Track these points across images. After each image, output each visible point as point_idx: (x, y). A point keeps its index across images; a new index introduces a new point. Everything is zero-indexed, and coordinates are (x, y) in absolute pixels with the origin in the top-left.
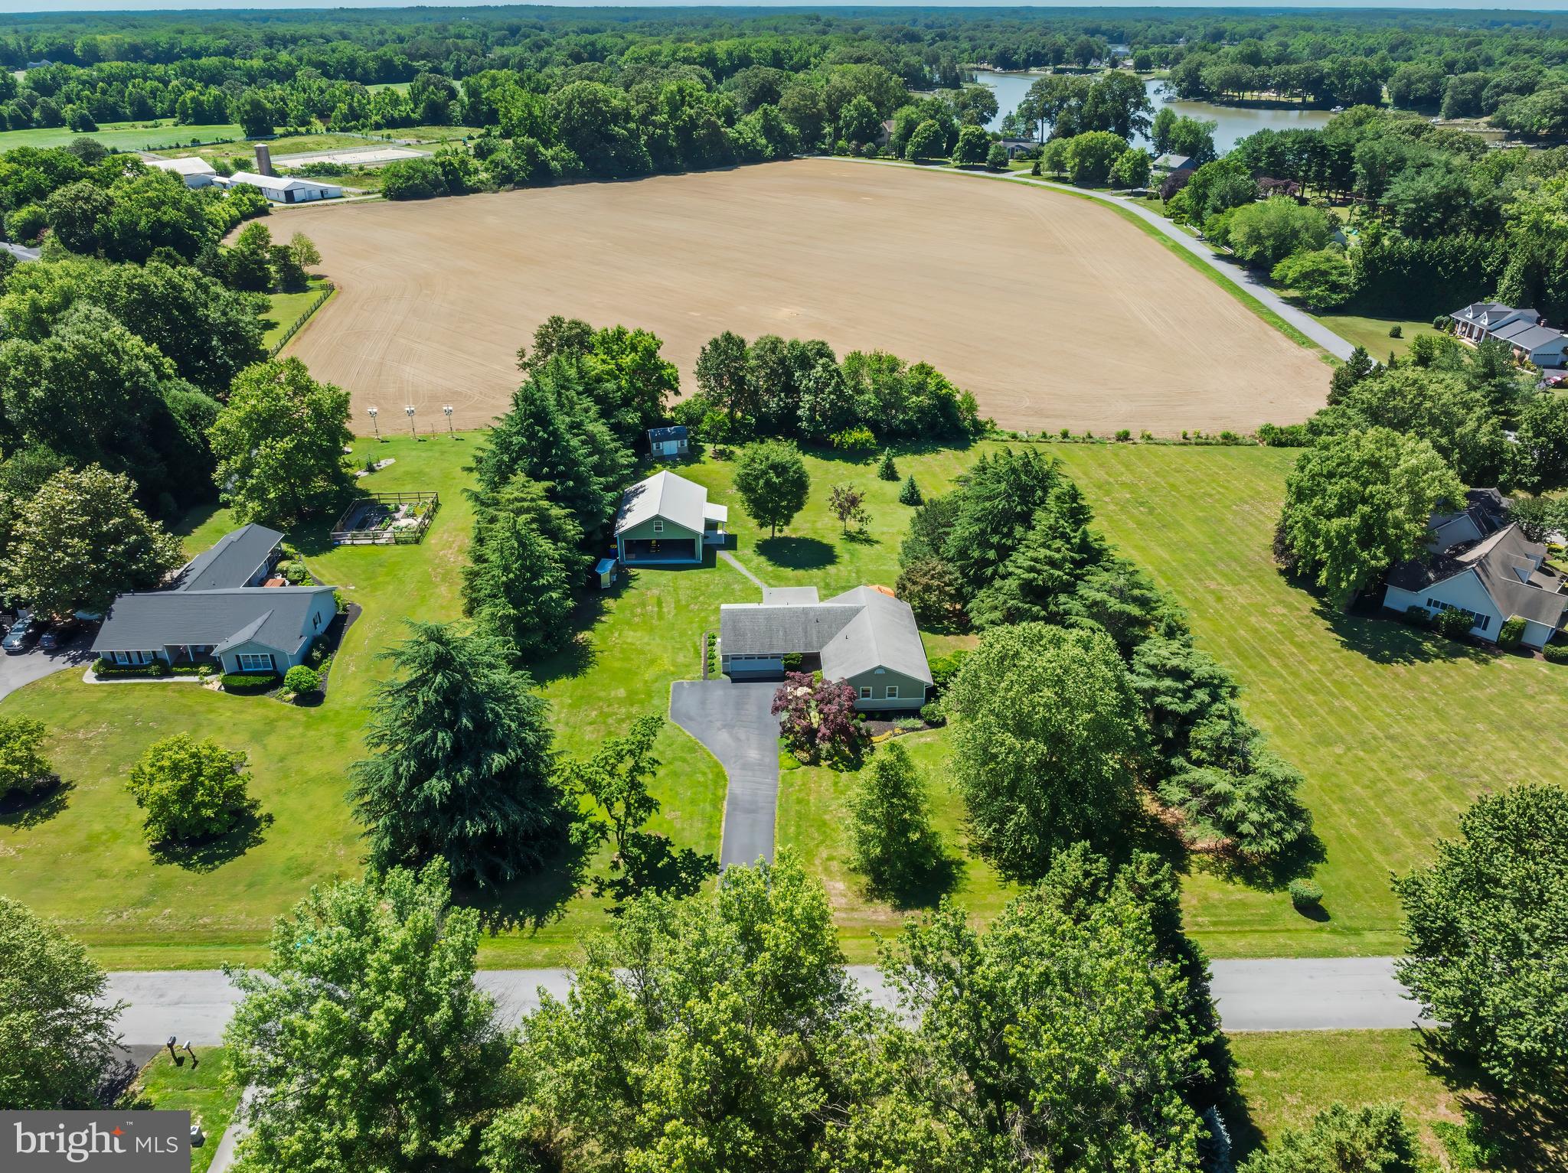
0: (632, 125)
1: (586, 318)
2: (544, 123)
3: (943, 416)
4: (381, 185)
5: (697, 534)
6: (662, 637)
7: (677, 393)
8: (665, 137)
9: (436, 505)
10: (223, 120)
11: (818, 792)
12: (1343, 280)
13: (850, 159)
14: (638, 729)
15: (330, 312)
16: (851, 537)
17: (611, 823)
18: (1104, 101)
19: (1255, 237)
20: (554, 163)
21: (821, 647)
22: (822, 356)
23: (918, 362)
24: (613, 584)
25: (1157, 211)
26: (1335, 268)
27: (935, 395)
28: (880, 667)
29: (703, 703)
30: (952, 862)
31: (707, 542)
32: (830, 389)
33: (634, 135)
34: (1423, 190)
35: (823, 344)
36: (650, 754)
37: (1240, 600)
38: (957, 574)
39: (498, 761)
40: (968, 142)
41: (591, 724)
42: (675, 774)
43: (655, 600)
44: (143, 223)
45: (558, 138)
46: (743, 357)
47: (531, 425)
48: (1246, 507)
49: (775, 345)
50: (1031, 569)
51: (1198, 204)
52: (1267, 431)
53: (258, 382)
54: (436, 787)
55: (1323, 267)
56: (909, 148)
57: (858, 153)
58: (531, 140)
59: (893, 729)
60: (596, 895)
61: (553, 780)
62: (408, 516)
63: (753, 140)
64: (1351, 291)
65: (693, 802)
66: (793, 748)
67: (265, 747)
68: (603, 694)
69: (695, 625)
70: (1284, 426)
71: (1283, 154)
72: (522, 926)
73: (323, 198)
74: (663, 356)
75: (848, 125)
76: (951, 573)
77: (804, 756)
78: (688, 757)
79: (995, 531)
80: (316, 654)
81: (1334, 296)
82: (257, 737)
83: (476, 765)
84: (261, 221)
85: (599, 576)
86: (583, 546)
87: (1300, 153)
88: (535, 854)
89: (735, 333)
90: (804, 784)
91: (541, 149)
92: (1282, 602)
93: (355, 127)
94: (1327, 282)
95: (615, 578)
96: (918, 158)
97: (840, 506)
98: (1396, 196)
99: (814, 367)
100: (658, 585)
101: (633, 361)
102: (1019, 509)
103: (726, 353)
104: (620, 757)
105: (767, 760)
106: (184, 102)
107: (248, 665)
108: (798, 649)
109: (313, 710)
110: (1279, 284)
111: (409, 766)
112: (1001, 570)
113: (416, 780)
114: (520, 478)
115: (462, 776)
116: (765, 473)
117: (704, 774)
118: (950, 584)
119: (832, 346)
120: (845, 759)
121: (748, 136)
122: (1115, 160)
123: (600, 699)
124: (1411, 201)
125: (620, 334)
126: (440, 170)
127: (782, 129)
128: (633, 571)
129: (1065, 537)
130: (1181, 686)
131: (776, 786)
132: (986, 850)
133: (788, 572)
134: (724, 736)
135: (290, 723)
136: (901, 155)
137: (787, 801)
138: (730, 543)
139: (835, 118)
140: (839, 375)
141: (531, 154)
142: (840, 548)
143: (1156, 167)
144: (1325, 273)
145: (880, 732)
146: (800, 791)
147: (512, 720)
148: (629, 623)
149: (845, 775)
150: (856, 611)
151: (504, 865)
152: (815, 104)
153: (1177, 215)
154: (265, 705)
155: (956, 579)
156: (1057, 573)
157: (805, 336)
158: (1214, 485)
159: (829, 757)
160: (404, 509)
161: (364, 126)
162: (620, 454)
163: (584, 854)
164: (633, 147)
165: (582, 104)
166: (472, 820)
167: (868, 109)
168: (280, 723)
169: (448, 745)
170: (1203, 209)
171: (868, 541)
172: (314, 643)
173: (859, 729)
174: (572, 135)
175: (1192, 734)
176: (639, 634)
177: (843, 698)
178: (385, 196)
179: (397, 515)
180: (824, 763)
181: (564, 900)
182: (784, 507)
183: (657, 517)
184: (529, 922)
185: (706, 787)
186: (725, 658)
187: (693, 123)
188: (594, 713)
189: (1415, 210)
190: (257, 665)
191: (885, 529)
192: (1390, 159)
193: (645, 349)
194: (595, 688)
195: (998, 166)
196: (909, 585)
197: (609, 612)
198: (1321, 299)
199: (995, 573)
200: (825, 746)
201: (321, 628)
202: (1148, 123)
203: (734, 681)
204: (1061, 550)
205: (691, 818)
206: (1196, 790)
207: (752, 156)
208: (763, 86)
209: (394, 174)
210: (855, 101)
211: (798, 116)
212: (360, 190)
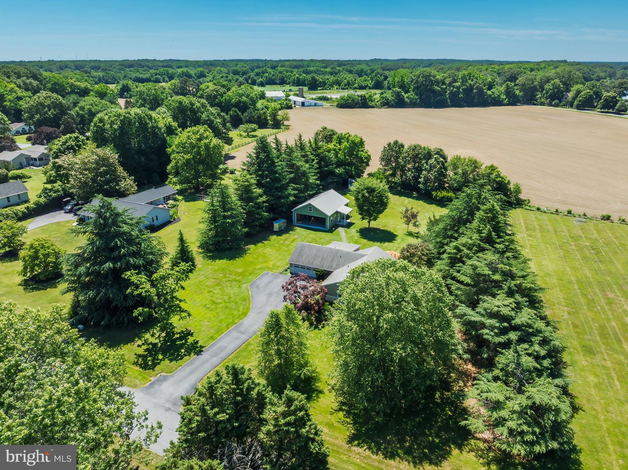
0: (444, 87)
2: (407, 84)
4: (335, 104)
8: (458, 92)
13: (546, 107)
16: (409, 234)
20: (406, 99)
21: (337, 269)
22: (438, 154)
24: (280, 230)
29: (269, 282)
33: (444, 90)
35: (442, 150)
43: (292, 240)
44: (233, 101)
45: (413, 90)
46: (401, 152)
49: (416, 147)
56: (576, 103)
57: (550, 105)
58: (399, 90)
60: (138, 346)
63: (498, 96)
65: (221, 321)
68: (232, 269)
73: (314, 106)
75: (547, 92)
78: (239, 302)
84: (289, 111)
89: (400, 141)
91: (403, 93)
95: (282, 228)
96: (579, 107)
97: (406, 217)
100: (300, 235)
106: (294, 79)
117: (239, 311)
119: (447, 152)
121: (497, 94)
126: (359, 98)
127: (514, 93)
128: (296, 228)
130: (500, 326)
134: (263, 298)
136: (571, 106)
138: (349, 225)
139: (543, 89)
141: (398, 95)
142: (400, 237)
148: (272, 246)
152: (533, 83)
157: (434, 146)
164: (442, 95)
167: (559, 85)
171: (417, 237)
174: (417, 89)
176: (271, 250)
178: (337, 106)
181: (126, 344)
183: (310, 205)
185: (234, 317)
186: (291, 265)
187: (471, 88)
195: (621, 112)
196: (405, 252)
197: (269, 240)
201: (158, 223)
205: (212, 327)
207: (497, 102)
208: (511, 76)
209: (342, 98)
210: (552, 82)
211: (523, 88)
212: (330, 105)
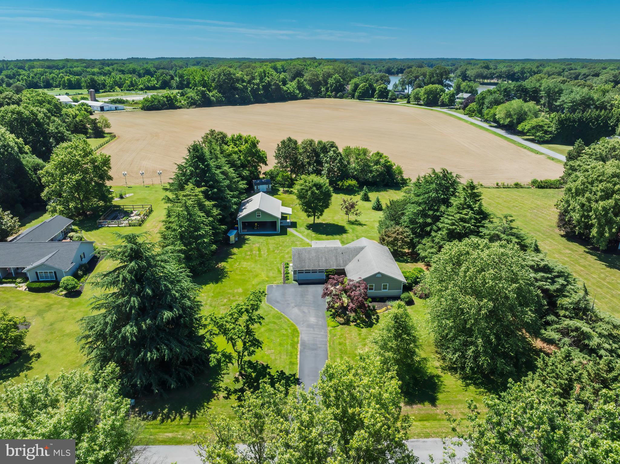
0: (245, 84)
1: (225, 131)
2: (209, 83)
3: (388, 175)
4: (140, 106)
5: (277, 218)
6: (261, 265)
7: (266, 164)
8: (258, 89)
9: (151, 211)
10: (80, 88)
11: (351, 339)
12: (550, 129)
13: (333, 99)
14: (251, 298)
15: (113, 144)
16: (352, 223)
17: (235, 355)
18: (433, 77)
19: (508, 115)
20: (212, 98)
21: (345, 266)
22: (333, 147)
23: (376, 152)
24: (236, 242)
25: (461, 113)
26: (546, 124)
27: (385, 166)
28: (379, 273)
29: (284, 294)
30: (434, 376)
31: (282, 225)
32: (337, 161)
33: (246, 88)
34: (574, 98)
35: (334, 143)
36: (257, 313)
37: (547, 247)
38: (410, 233)
39: (167, 314)
40: (380, 91)
41: (224, 305)
42: (270, 330)
43: (257, 249)
45: (214, 89)
46: (296, 148)
47: (196, 162)
48: (535, 211)
49: (311, 142)
50: (453, 224)
51: (480, 106)
52: (534, 182)
53: (66, 148)
54: (129, 330)
55: (541, 124)
56: (356, 94)
57: (335, 97)
58: (204, 89)
59: (386, 306)
60: (226, 398)
61: (202, 332)
62: (136, 215)
63: (293, 91)
64: (553, 134)
65: (280, 344)
66: (334, 316)
67: (43, 318)
68: (230, 291)
69: (278, 260)
70: (542, 180)
71: (509, 91)
72: (181, 418)
73: (116, 110)
74: (260, 147)
75: (331, 86)
76: (407, 232)
77: (342, 320)
78: (277, 321)
79: (430, 209)
80: (80, 273)
81: (547, 136)
82: (40, 313)
83: (154, 318)
85: (229, 237)
86: (222, 221)
87: (517, 91)
88: (190, 374)
89: (293, 138)
90: (342, 335)
91: (208, 92)
92: (568, 248)
93: (133, 90)
94: (543, 130)
95: (237, 239)
96: (360, 98)
97: (346, 207)
98: (563, 101)
99: (329, 152)
100: (259, 242)
101: (247, 147)
102: (442, 197)
103: (289, 146)
104: (241, 313)
105: (320, 323)
106: (64, 81)
107: (42, 277)
108: (334, 267)
109: (74, 300)
110: (521, 133)
111: (112, 318)
112: (435, 228)
113: (117, 326)
114: (190, 186)
115: (145, 324)
116: (311, 188)
117: (286, 330)
118: (407, 237)
119: (337, 144)
120: (363, 321)
121: (291, 89)
122: (441, 95)
123: (228, 293)
124: (570, 103)
125: (240, 138)
126: (165, 99)
127: (305, 87)
128: (247, 237)
129: (469, 207)
130: (550, 276)
131: (327, 336)
132: (452, 369)
133: (324, 236)
134: (296, 311)
135: (60, 306)
136: (353, 97)
137: (333, 344)
138: (294, 225)
139: (326, 83)
140: (341, 155)
141: (203, 94)
142: (347, 227)
143: (458, 98)
144: (541, 126)
145: (380, 308)
146: (340, 338)
147: (176, 292)
148: (244, 259)
149: (364, 330)
150: (362, 248)
151: (170, 380)
152: (318, 77)
153: (470, 114)
154: (48, 298)
155: (410, 235)
156: (467, 225)
157: (325, 140)
158: (517, 203)
159: (355, 321)
160: (135, 213)
161: (136, 89)
162: (240, 183)
163: (220, 374)
164: (244, 92)
165: (224, 75)
166: (151, 352)
167: (339, 80)
168: (55, 306)
169: (136, 304)
170: (483, 108)
171: (360, 224)
172: (81, 267)
173: (369, 306)
174: (220, 87)
175: (558, 302)
176: (249, 263)
177: (362, 288)
178: (142, 109)
179: (132, 215)
180: (351, 324)
181: (208, 401)
182: (320, 206)
183: (258, 210)
184: (186, 416)
185: (288, 336)
186: (295, 272)
187: (269, 84)
188: (225, 300)
189: (572, 106)
190: (47, 277)
191: (367, 220)
192: (557, 90)
193: (252, 142)
194: (226, 288)
195: (393, 100)
196: (386, 238)
197: (234, 254)
198: (541, 137)
199: (431, 230)
200: (352, 315)
201: (85, 261)
202: (451, 86)
203: (300, 284)
204: (469, 214)
205: (280, 353)
206: (565, 333)
207: (292, 97)
208: (297, 72)
209: (146, 100)
210: (334, 77)
211: (312, 82)
212: (132, 108)
